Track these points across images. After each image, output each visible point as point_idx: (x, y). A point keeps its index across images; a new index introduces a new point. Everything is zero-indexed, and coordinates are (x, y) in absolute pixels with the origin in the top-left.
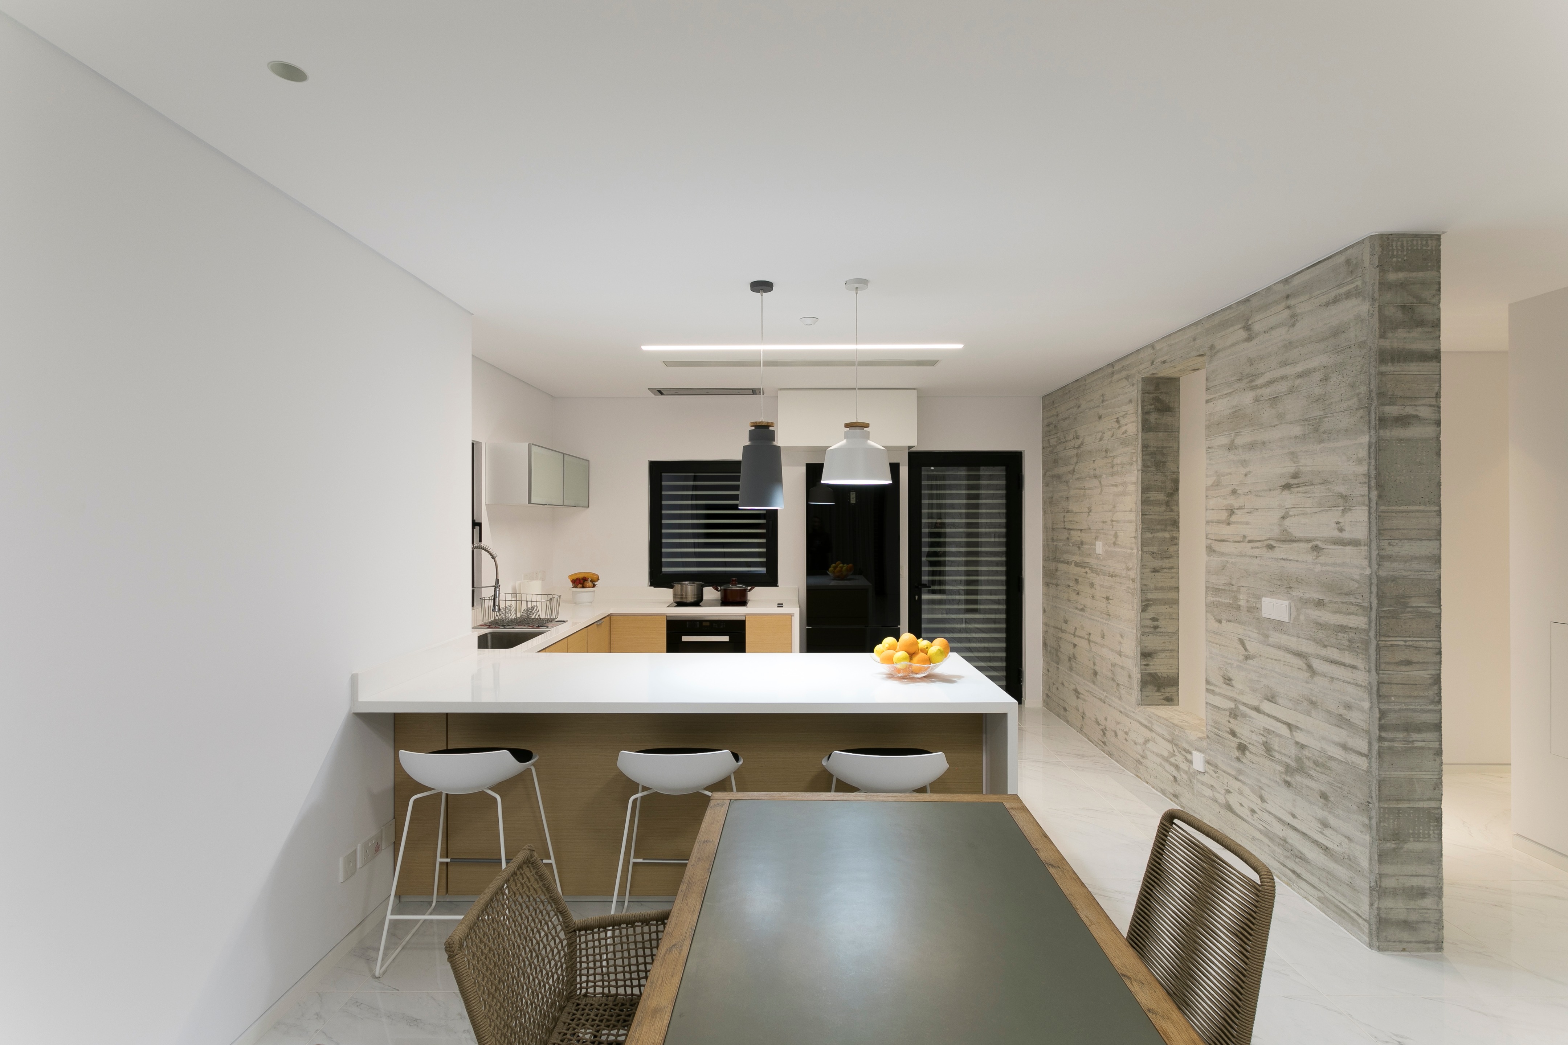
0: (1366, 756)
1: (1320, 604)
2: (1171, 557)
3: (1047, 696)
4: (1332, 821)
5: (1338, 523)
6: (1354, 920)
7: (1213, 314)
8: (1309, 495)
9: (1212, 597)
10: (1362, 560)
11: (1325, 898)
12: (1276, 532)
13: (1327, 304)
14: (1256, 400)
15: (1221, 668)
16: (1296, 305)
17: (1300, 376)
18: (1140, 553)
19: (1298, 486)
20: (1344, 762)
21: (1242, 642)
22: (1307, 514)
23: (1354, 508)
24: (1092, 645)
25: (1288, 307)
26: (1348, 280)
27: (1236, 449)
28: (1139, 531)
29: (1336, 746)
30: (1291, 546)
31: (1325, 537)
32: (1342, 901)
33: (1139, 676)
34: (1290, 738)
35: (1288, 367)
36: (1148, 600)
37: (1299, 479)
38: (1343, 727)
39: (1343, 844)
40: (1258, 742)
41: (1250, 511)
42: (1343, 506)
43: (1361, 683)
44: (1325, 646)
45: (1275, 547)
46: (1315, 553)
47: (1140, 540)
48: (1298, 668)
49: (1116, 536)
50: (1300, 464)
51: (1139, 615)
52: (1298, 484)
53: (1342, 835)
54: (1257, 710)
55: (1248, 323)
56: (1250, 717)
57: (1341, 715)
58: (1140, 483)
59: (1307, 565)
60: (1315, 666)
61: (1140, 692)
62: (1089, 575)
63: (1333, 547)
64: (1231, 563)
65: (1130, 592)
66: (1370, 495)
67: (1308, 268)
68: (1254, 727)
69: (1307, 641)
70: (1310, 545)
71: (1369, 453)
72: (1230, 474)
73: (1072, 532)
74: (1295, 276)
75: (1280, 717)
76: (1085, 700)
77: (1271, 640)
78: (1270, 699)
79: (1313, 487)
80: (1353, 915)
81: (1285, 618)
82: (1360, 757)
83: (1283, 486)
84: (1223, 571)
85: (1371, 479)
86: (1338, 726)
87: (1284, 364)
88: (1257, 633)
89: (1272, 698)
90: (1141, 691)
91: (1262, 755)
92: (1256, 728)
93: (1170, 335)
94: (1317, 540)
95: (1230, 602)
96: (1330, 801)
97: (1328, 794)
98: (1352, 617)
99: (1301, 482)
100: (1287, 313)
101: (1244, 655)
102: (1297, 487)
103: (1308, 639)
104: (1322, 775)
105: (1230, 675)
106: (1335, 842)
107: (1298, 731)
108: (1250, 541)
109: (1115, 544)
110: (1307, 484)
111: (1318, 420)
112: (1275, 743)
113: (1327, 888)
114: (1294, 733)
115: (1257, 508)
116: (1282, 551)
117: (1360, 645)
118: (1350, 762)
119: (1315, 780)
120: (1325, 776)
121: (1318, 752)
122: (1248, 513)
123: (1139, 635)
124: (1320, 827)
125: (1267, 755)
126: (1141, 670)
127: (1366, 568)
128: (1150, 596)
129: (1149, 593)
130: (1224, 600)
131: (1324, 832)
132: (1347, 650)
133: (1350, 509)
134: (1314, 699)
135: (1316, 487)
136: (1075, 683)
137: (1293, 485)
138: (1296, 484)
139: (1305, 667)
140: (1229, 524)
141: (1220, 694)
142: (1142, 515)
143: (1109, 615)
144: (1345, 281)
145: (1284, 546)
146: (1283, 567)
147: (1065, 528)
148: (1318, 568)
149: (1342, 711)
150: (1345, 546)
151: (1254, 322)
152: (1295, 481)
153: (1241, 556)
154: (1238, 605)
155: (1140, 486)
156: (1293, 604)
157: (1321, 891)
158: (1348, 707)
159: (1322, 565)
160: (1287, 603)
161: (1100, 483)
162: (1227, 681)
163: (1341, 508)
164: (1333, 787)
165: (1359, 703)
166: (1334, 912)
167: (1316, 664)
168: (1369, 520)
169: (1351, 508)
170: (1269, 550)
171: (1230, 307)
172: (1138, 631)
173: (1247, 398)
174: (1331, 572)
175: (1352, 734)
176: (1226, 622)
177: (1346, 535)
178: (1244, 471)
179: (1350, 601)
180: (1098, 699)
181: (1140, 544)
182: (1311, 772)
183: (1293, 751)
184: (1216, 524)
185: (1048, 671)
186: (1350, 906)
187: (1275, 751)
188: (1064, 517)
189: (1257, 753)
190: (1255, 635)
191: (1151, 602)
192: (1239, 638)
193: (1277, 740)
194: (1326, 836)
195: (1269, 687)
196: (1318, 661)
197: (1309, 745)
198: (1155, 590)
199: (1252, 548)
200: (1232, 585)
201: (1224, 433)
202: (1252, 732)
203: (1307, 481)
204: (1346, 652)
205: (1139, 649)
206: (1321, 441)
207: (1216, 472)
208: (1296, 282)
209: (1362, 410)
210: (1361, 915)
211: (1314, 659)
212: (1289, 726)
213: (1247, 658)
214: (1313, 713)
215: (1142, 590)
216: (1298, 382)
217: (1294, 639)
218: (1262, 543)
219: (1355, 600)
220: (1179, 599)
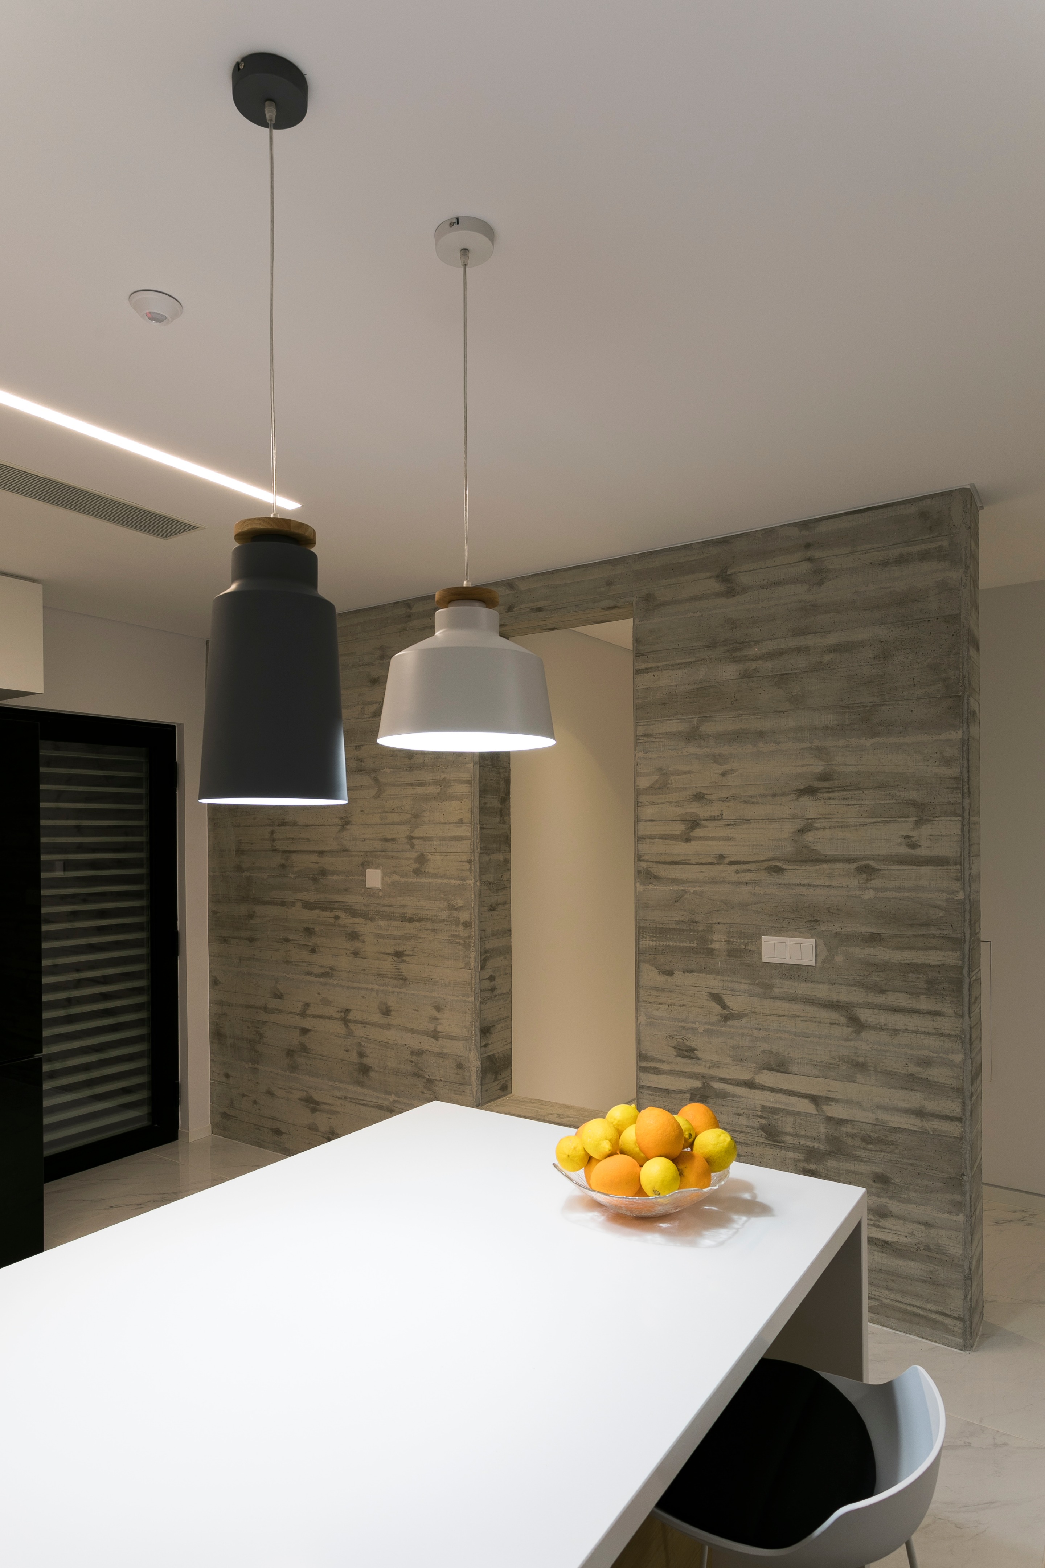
0: (959, 1119)
1: (873, 939)
2: (505, 888)
3: (225, 1115)
4: (894, 1206)
5: (907, 837)
6: (935, 1322)
7: (651, 553)
8: (853, 803)
9: (653, 941)
10: (951, 883)
11: (883, 1305)
12: (788, 849)
13: (885, 564)
14: (746, 675)
15: (671, 1037)
16: (824, 559)
17: (834, 649)
18: (478, 884)
19: (831, 790)
20: (919, 1132)
21: (717, 998)
22: (848, 826)
23: (937, 819)
24: (352, 1026)
25: (809, 559)
26: (924, 538)
27: (704, 740)
28: (476, 851)
29: (904, 1115)
30: (817, 867)
31: (883, 856)
32: (914, 1303)
33: (478, 1063)
34: (816, 1115)
35: (809, 636)
36: (486, 952)
37: (832, 782)
38: (916, 1088)
39: (916, 1233)
40: (751, 1127)
41: (733, 823)
42: (917, 817)
43: (948, 1032)
44: (884, 992)
45: (785, 869)
46: (864, 876)
47: (477, 866)
48: (831, 1024)
49: (422, 859)
50: (833, 763)
51: (478, 974)
52: (829, 788)
53: (915, 1222)
54: (750, 1085)
55: (726, 572)
56: (734, 1096)
57: (912, 1075)
58: (477, 781)
59: (848, 892)
60: (863, 1018)
61: (479, 1087)
62: (341, 922)
63: (899, 867)
64: (693, 893)
65: (459, 943)
66: (963, 803)
67: (847, 514)
68: (742, 1109)
69: (848, 988)
70: (855, 865)
71: (963, 752)
72: (690, 772)
73: (294, 857)
74: (824, 520)
75: (795, 1090)
76: (335, 1113)
77: (776, 991)
78: (776, 1068)
79: (861, 792)
80: (934, 1316)
81: (809, 960)
82: (949, 1122)
83: (801, 790)
84: (677, 904)
85: (964, 784)
86: (906, 1089)
87: (804, 632)
88: (749, 984)
89: (780, 1066)
90: (481, 1084)
91: (758, 1142)
92: (747, 1109)
93: (552, 572)
94: (869, 859)
95: (692, 945)
96: (892, 1183)
97: (889, 1175)
98: (932, 952)
99: (836, 785)
100: (805, 567)
101: (721, 1015)
102: (828, 792)
103: (851, 985)
104: (878, 1153)
105: (690, 1044)
106: (900, 1233)
107: (833, 1104)
108: (732, 863)
109: (417, 872)
110: (846, 788)
111: (868, 708)
112: (787, 1124)
113: (887, 1292)
114: (824, 1107)
115: (749, 818)
116: (795, 875)
117: (948, 986)
118: (930, 1130)
119: (865, 1162)
120: (883, 1154)
121: (870, 1125)
122: (728, 825)
123: (478, 1004)
124: (873, 1218)
125: (769, 1142)
126: (481, 1055)
127: (958, 892)
128: (488, 946)
129: (487, 942)
130: (678, 944)
131: (880, 1224)
132: (923, 993)
133: (929, 821)
134: (861, 1059)
135: (865, 792)
136: (306, 1089)
137: (821, 788)
138: (826, 788)
139: (843, 1020)
140: (688, 840)
141: (670, 1072)
142: (481, 828)
143: (405, 980)
144: (920, 538)
145: (804, 867)
146: (801, 895)
147: (276, 850)
148: (869, 895)
149: (913, 1069)
150: (921, 866)
151: (740, 572)
152: (826, 784)
153: (715, 882)
154: (708, 949)
155: (478, 787)
156: (821, 942)
157: (875, 1299)
158: (926, 1063)
159: (876, 890)
160: (813, 941)
161: (376, 780)
162: (685, 1052)
163: (914, 819)
164: (900, 1166)
165: (944, 1056)
166: (898, 1319)
167: (865, 1015)
168: (963, 833)
169: (932, 819)
170: (773, 873)
171: (688, 547)
172: (476, 998)
173: (728, 672)
174: (893, 898)
175: (933, 1096)
176: (684, 972)
177: (922, 852)
178: (719, 769)
179: (930, 932)
180: (374, 1107)
181: (478, 871)
182: (857, 1153)
183: (822, 1130)
184: (661, 840)
185: (227, 1076)
186: (929, 1306)
187: (787, 1134)
188: (272, 832)
189: (748, 1142)
190: (745, 987)
191: (489, 955)
192: (710, 993)
193: (790, 1119)
194: (885, 1228)
195: (772, 1052)
196: (868, 1012)
197: (853, 1119)
198: (492, 936)
199: (737, 872)
200: (696, 922)
201: (676, 717)
202: (739, 1115)
203: (849, 784)
204: (921, 996)
205: (478, 1024)
206: (874, 735)
207: (660, 769)
208: (823, 528)
209: (951, 699)
210: (949, 1313)
211: (861, 1009)
212: (815, 1099)
213: (726, 1018)
214: (860, 1078)
215: (481, 938)
216: (827, 658)
217: (825, 987)
218: (758, 864)
219: (939, 932)
220: (511, 946)
